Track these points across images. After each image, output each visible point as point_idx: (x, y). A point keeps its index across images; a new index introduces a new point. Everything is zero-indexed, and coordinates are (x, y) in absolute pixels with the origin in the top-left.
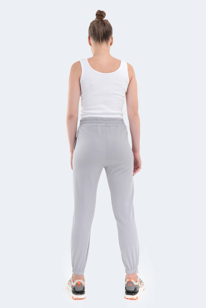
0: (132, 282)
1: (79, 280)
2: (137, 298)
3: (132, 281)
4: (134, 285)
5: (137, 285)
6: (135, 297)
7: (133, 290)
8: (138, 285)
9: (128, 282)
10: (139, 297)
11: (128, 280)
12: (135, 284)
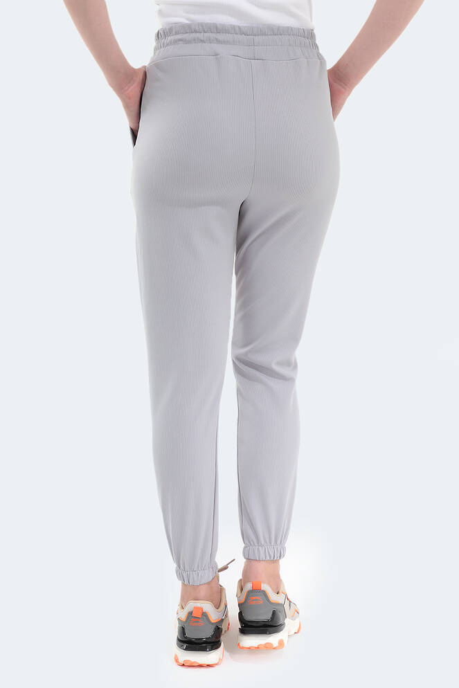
0: (264, 593)
1: (199, 604)
2: (281, 643)
3: (265, 587)
4: (269, 600)
5: (278, 604)
6: (273, 639)
7: (265, 616)
8: (283, 605)
9: (249, 592)
10: (285, 642)
11: (249, 586)
12: (273, 597)
